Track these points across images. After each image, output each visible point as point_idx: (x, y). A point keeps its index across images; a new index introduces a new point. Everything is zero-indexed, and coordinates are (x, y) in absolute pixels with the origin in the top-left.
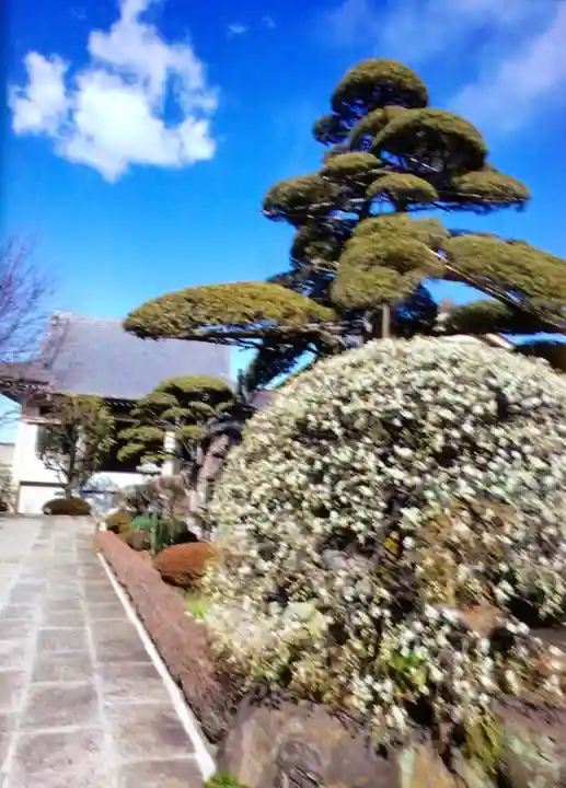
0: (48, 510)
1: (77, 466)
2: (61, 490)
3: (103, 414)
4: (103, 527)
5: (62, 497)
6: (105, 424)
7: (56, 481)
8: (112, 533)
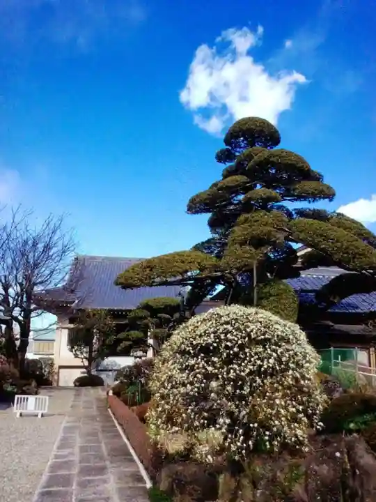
0: (77, 384)
1: (93, 354)
2: (85, 370)
3: (109, 321)
4: (111, 393)
5: (86, 375)
6: (110, 327)
7: (81, 364)
8: (115, 396)
